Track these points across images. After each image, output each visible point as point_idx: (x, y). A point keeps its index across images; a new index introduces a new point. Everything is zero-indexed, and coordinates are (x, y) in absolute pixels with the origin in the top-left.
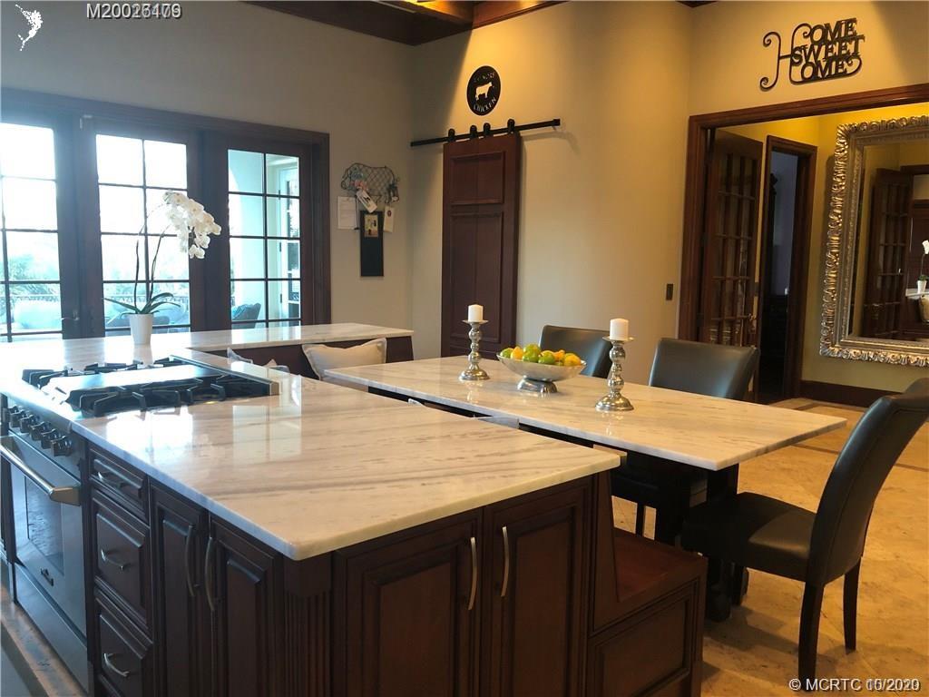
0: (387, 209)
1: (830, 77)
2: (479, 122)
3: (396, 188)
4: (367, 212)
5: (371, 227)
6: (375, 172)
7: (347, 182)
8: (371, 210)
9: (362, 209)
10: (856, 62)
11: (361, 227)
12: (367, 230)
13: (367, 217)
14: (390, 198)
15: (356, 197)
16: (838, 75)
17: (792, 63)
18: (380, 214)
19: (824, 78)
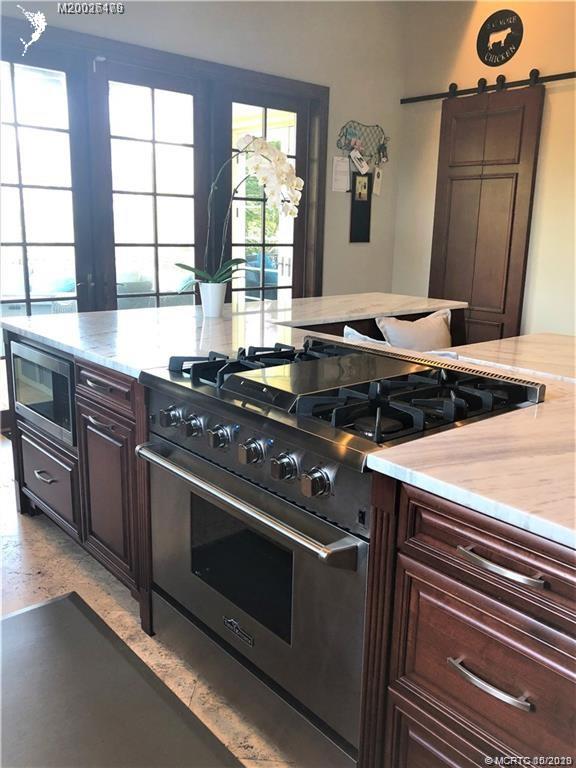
0: (377, 170)
2: (491, 75)
3: (385, 148)
4: (359, 174)
5: (362, 191)
6: (368, 130)
7: (343, 141)
8: (363, 172)
9: (354, 170)
11: (353, 190)
12: (357, 193)
13: (359, 179)
14: (380, 160)
15: (350, 157)
18: (370, 176)
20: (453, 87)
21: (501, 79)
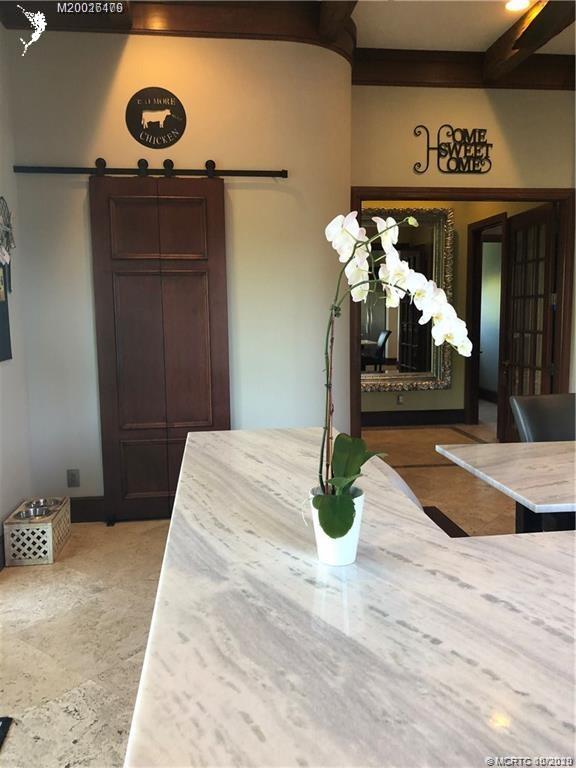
1: (469, 172)
2: (153, 156)
10: (487, 164)
16: (475, 172)
17: (439, 155)
19: (463, 172)
20: (101, 162)
21: (168, 163)
